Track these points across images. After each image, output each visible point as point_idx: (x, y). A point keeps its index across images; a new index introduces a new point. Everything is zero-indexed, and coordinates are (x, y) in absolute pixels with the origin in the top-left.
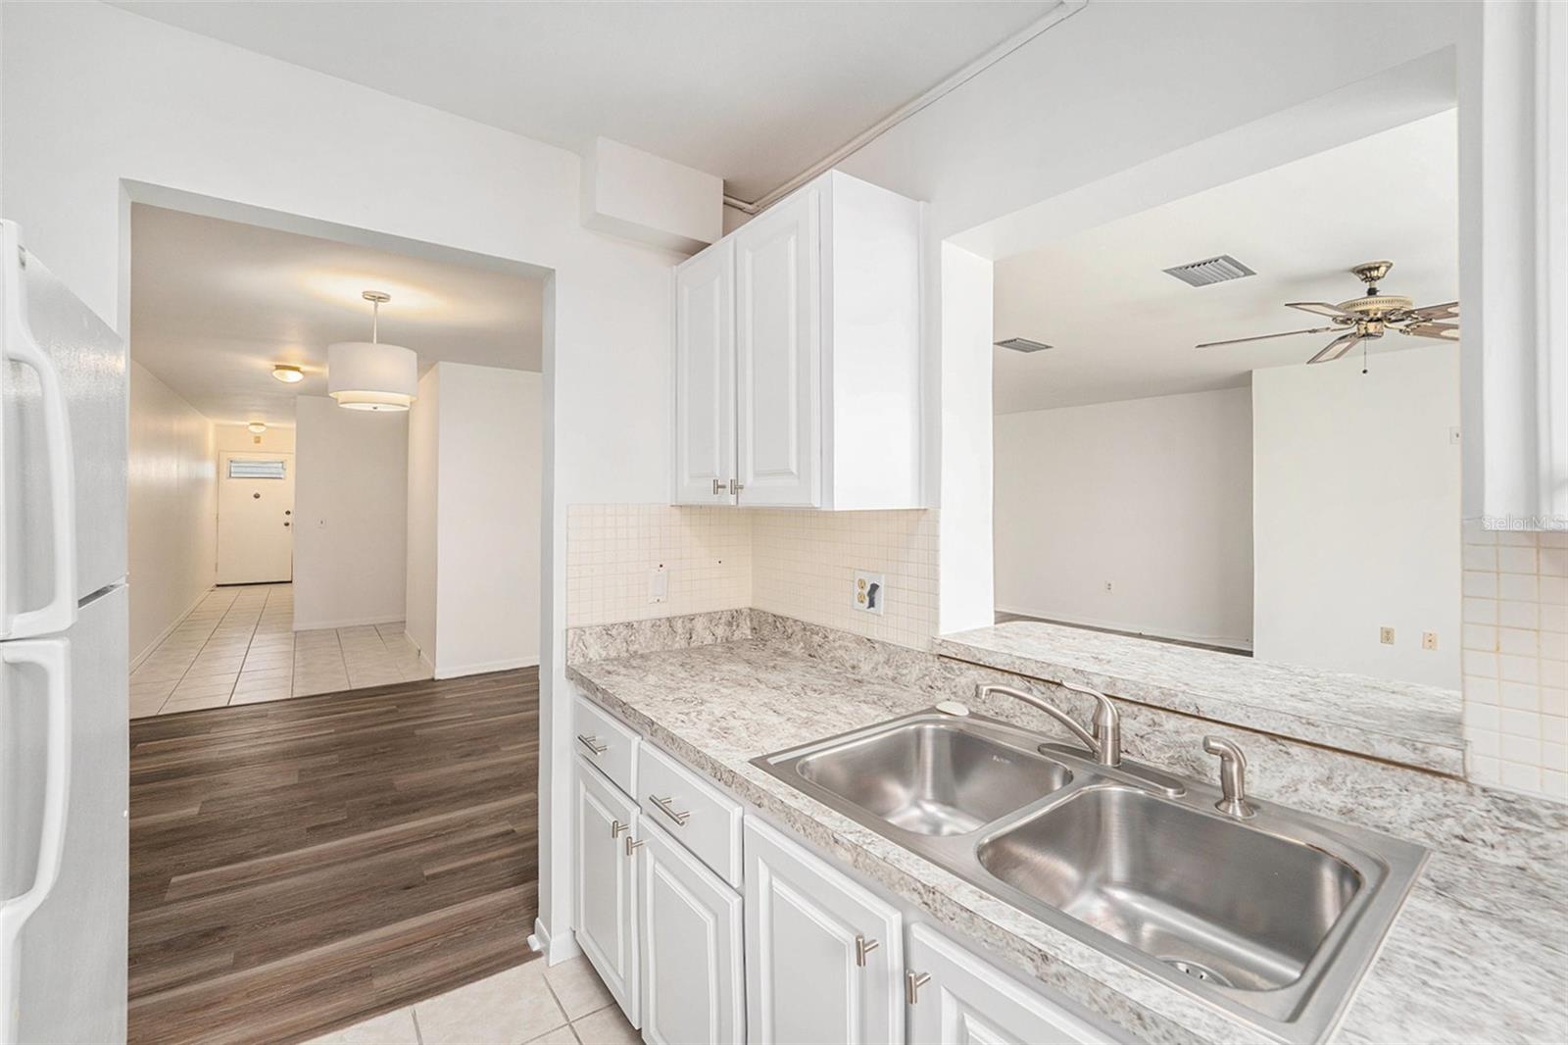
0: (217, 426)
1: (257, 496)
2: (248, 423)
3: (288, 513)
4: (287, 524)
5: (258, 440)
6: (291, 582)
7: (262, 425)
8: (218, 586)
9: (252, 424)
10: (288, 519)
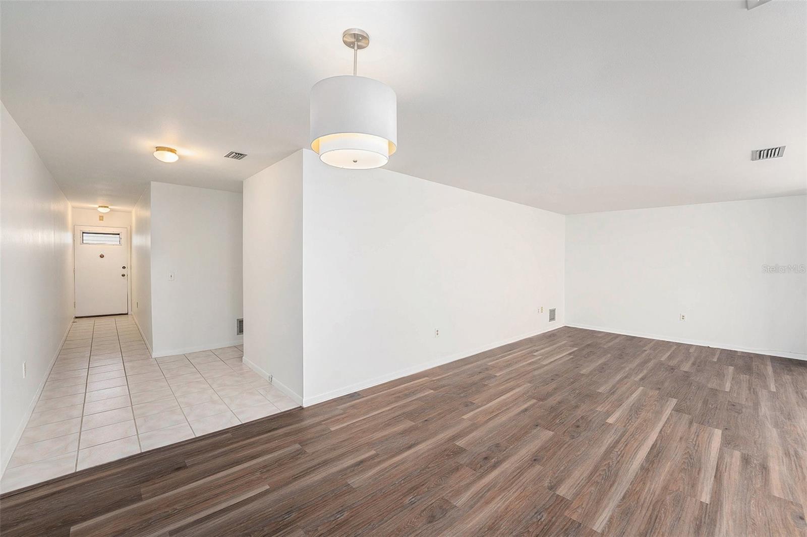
0: (73, 207)
1: (102, 256)
2: (97, 206)
3: (124, 268)
4: (123, 275)
5: (101, 218)
6: (127, 314)
7: (108, 207)
8: (76, 318)
9: (99, 207)
10: (124, 272)
